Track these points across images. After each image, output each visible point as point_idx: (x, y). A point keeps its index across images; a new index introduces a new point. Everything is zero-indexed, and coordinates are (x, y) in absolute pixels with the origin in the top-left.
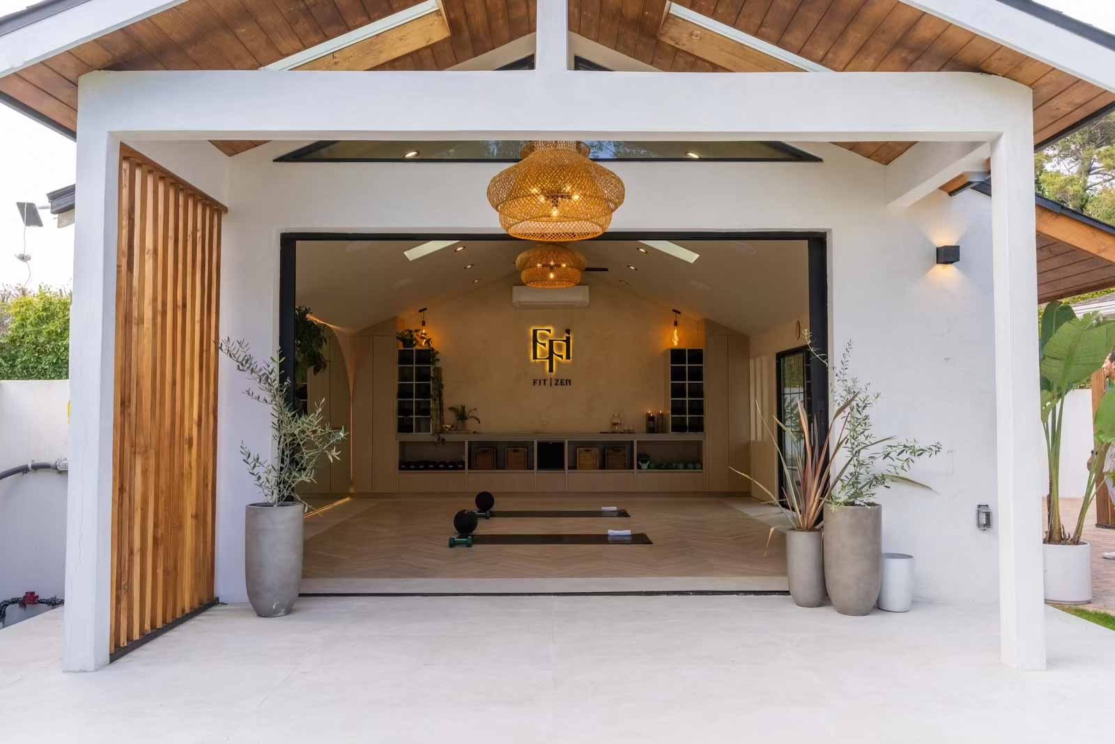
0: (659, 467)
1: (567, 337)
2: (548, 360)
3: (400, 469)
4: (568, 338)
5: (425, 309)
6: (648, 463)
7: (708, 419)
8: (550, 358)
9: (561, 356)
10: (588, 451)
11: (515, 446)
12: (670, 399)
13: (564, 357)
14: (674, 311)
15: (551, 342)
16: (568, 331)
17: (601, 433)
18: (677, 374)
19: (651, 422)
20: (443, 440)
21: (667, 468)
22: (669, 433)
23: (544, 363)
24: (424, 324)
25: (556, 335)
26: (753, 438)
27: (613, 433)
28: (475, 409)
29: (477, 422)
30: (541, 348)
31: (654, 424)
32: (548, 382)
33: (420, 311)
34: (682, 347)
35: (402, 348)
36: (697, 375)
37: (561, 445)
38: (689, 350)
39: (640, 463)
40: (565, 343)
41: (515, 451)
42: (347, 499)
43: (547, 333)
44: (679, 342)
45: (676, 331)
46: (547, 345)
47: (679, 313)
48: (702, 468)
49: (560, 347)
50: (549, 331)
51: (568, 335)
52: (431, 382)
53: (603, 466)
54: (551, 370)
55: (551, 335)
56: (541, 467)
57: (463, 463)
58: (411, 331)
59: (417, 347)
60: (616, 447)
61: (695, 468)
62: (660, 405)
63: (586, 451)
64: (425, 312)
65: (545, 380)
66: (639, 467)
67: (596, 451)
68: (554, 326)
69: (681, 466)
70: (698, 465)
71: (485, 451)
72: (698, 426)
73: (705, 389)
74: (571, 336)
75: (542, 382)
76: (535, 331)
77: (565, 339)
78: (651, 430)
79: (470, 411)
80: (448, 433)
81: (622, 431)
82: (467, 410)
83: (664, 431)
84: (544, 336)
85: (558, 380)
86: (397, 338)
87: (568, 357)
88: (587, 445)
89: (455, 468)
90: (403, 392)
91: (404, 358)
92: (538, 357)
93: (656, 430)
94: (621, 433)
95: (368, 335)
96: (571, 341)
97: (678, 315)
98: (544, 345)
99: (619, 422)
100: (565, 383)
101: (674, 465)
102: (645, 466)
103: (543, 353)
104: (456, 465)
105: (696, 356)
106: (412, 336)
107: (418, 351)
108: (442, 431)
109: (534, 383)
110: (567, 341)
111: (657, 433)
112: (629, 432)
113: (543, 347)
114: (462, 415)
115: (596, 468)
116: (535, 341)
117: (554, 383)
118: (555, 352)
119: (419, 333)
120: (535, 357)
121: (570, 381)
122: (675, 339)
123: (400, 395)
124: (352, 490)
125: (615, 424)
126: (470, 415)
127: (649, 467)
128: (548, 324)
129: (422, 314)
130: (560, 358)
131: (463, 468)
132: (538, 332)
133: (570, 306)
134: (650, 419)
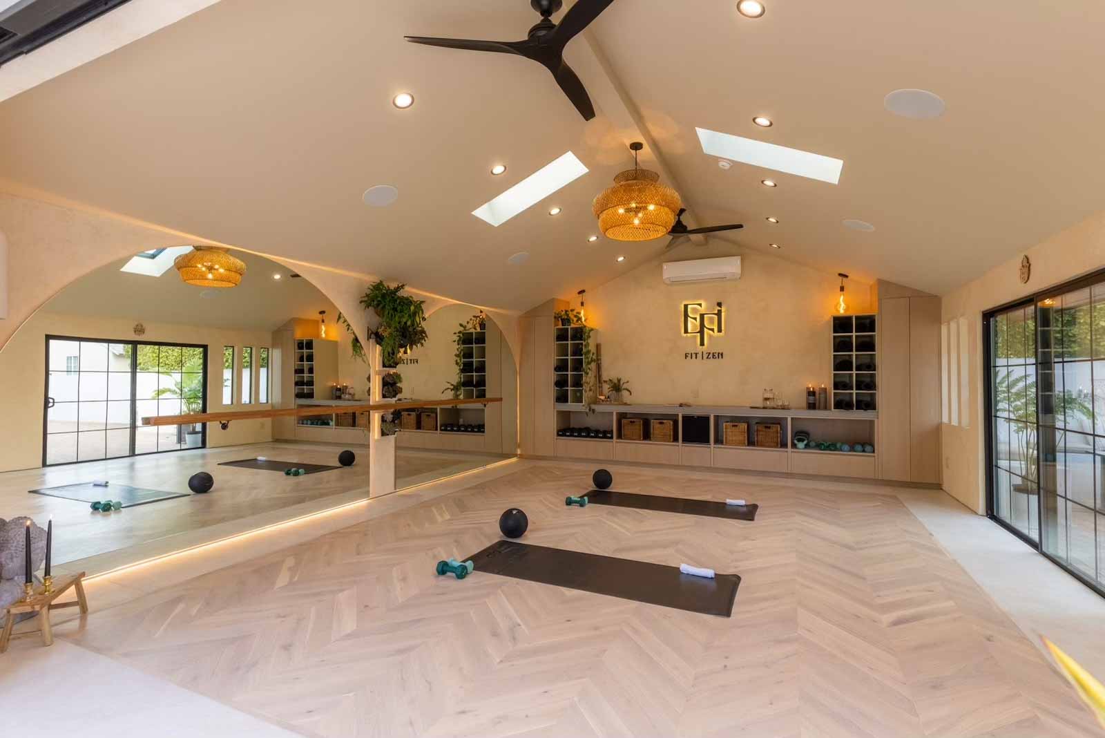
0: (819, 446)
1: (718, 310)
2: (699, 334)
3: (558, 435)
4: (720, 312)
5: (583, 291)
6: (805, 442)
7: (882, 395)
8: (702, 332)
9: (712, 330)
10: (736, 426)
11: (662, 418)
12: (833, 372)
13: (716, 329)
14: (840, 275)
15: (702, 316)
16: (719, 304)
17: (752, 408)
18: (841, 345)
19: (811, 398)
20: (594, 411)
21: (828, 448)
22: (830, 409)
23: (695, 337)
24: (582, 304)
25: (707, 308)
26: (945, 419)
27: (764, 408)
28: (628, 382)
29: (628, 393)
30: (692, 323)
31: (815, 400)
32: (699, 356)
33: (580, 293)
34: (848, 314)
35: (560, 326)
36: (868, 345)
37: (707, 419)
38: (857, 318)
39: (796, 442)
40: (716, 317)
41: (661, 423)
42: (514, 460)
43: (699, 307)
44: (846, 310)
45: (842, 297)
46: (698, 319)
47: (847, 276)
48: (874, 452)
49: (711, 321)
50: (700, 305)
51: (720, 308)
52: (583, 357)
53: (751, 443)
54: (702, 344)
55: (702, 310)
56: (684, 440)
57: (611, 432)
58: (566, 311)
59: (573, 326)
60: (767, 423)
61: (864, 451)
62: (823, 379)
63: (733, 426)
64: (584, 294)
65: (696, 354)
66: (794, 446)
67: (744, 426)
68: (706, 300)
69: (846, 447)
70: (868, 448)
71: (634, 422)
72: (868, 404)
73: (878, 361)
74: (723, 309)
75: (694, 356)
76: (686, 306)
77: (716, 312)
78: (812, 406)
79: (623, 384)
80: (599, 404)
81: (775, 406)
82: (622, 383)
83: (826, 408)
84: (695, 310)
85: (710, 353)
86: (555, 317)
87: (720, 330)
88: (735, 420)
89: (605, 437)
90: (561, 367)
91: (562, 336)
92: (689, 331)
93: (817, 405)
94: (774, 408)
95: (530, 317)
96: (723, 314)
97: (845, 279)
98: (695, 319)
99: (772, 397)
100: (717, 356)
101: (838, 446)
102: (801, 445)
103: (694, 325)
104: (605, 434)
105: (867, 323)
106: (568, 315)
107: (572, 328)
108: (596, 401)
109: (686, 356)
110: (719, 314)
111: (819, 409)
112: (783, 408)
113: (694, 321)
114: (617, 387)
115: (743, 444)
116: (686, 316)
117: (705, 356)
118: (706, 326)
119: (575, 313)
120: (686, 331)
121: (722, 354)
122: (842, 306)
123: (557, 369)
124: (519, 452)
125: (766, 399)
126: (625, 386)
127: (807, 446)
128: (699, 299)
129: (581, 295)
130: (711, 332)
131: (612, 438)
132: (689, 306)
133: (723, 279)
134: (811, 393)
